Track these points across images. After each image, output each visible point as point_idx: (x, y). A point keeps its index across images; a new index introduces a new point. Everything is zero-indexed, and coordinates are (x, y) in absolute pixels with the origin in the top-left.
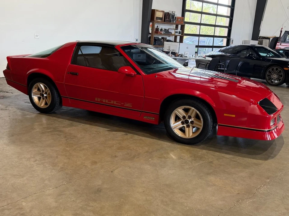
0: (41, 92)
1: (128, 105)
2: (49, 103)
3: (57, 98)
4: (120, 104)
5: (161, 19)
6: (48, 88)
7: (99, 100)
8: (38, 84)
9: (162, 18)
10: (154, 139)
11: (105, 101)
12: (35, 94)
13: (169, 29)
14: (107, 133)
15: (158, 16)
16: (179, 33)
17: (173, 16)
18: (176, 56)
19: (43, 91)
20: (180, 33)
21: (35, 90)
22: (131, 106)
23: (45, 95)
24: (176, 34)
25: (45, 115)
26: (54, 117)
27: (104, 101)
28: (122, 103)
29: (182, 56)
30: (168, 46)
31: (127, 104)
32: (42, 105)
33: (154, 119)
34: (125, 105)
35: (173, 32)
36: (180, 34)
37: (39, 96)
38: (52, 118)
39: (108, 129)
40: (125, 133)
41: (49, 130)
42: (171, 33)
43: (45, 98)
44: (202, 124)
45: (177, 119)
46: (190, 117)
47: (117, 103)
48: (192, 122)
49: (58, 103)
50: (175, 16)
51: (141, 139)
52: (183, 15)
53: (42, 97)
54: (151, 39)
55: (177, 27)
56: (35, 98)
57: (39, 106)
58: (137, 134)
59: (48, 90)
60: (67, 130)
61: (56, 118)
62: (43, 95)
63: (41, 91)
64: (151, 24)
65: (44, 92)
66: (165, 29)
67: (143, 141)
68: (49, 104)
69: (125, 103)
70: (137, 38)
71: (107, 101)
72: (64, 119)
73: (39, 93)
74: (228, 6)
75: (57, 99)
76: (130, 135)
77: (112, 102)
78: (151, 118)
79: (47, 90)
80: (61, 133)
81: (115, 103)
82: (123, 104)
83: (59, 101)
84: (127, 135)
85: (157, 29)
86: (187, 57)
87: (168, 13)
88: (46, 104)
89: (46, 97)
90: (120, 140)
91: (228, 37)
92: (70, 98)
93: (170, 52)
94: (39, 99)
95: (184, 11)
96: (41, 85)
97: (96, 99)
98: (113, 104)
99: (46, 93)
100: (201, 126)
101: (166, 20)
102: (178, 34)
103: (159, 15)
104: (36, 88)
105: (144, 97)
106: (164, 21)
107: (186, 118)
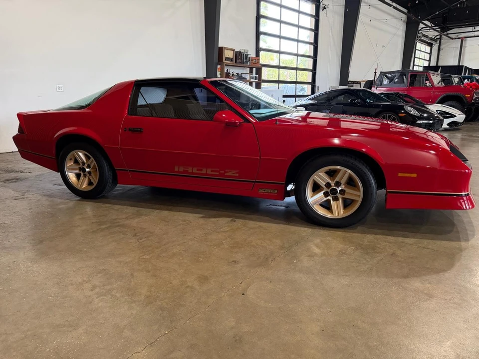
0: (81, 165)
1: (232, 173)
2: (95, 182)
3: (108, 172)
4: (218, 173)
5: (231, 60)
6: (92, 159)
7: (181, 169)
8: (74, 152)
9: (233, 58)
10: (279, 224)
11: (192, 170)
12: (71, 169)
13: (242, 73)
14: (202, 221)
15: (228, 57)
16: (255, 79)
17: (247, 56)
19: (83, 163)
21: (69, 164)
22: (237, 175)
23: (87, 170)
24: (252, 80)
25: (90, 201)
26: (106, 203)
27: (190, 170)
28: (221, 172)
31: (230, 171)
32: (84, 186)
33: (276, 192)
34: (226, 174)
35: (248, 77)
36: (257, 80)
37: (77, 171)
38: (103, 206)
39: (201, 215)
40: (231, 219)
41: (104, 227)
42: (246, 78)
43: (88, 175)
44: (361, 193)
45: (316, 188)
46: (338, 184)
47: (212, 171)
48: (342, 192)
49: (111, 181)
50: (249, 56)
51: (260, 227)
52: (258, 54)
53: (81, 173)
55: (251, 72)
56: (72, 176)
57: (78, 187)
58: (250, 219)
59: (92, 161)
61: (110, 205)
62: (84, 170)
63: (79, 164)
64: (219, 67)
65: (86, 165)
66: (237, 74)
67: (267, 229)
68: (95, 184)
69: (227, 171)
71: (195, 171)
72: (124, 205)
73: (77, 167)
74: (310, 43)
75: (108, 174)
76: (239, 222)
77: (204, 171)
78: (272, 192)
79: (90, 160)
81: (209, 172)
82: (223, 172)
83: (111, 177)
84: (235, 221)
85: (228, 74)
87: (240, 52)
88: (90, 183)
89: (89, 173)
90: (228, 231)
91: (313, 83)
92: (130, 171)
94: (78, 176)
95: (258, 50)
96: (80, 154)
97: (176, 169)
98: (206, 174)
99: (89, 167)
100: (360, 196)
101: (238, 61)
102: (254, 80)
103: (228, 54)
104: (71, 159)
105: (260, 158)
106: (236, 62)
107: (331, 186)
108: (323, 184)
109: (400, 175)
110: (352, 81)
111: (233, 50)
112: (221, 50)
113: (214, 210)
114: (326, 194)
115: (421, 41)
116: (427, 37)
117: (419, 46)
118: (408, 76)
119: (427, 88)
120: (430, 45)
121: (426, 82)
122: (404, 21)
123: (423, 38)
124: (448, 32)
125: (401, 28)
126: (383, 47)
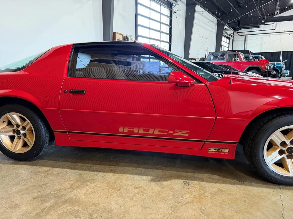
0: (15, 128)
2: (31, 144)
3: (45, 134)
4: (166, 134)
6: (28, 121)
7: (126, 130)
8: (8, 115)
11: (138, 130)
12: (4, 132)
19: (18, 126)
21: (2, 126)
22: (187, 135)
23: (22, 132)
25: (26, 164)
26: (44, 166)
27: (136, 131)
28: (170, 132)
31: (180, 132)
32: (18, 148)
33: (227, 151)
34: (175, 134)
37: (11, 134)
38: (40, 170)
39: (150, 178)
40: (183, 181)
43: (23, 137)
47: (159, 131)
49: (48, 142)
53: (15, 135)
56: (5, 138)
57: (12, 150)
59: (28, 123)
60: (81, 193)
61: (48, 168)
62: (18, 132)
63: (13, 126)
65: (21, 127)
68: (31, 146)
69: (176, 131)
71: (141, 131)
73: (11, 129)
74: (167, 34)
77: (151, 131)
78: (223, 151)
79: (26, 123)
80: (76, 208)
81: (156, 132)
82: (172, 132)
83: (48, 139)
84: (188, 184)
88: (25, 145)
89: (25, 135)
92: (68, 132)
94: (12, 138)
95: (137, 36)
97: (121, 130)
98: (153, 134)
99: (24, 128)
103: (119, 37)
104: (4, 122)
105: (216, 118)
107: (287, 145)
108: (278, 142)
110: (191, 59)
111: (122, 35)
112: (114, 34)
113: (158, 169)
114: (281, 152)
115: (224, 36)
116: (227, 34)
117: (224, 39)
118: (226, 55)
119: (238, 62)
120: (229, 38)
121: (238, 59)
122: (216, 24)
123: (226, 35)
124: (238, 31)
125: (215, 28)
126: (206, 38)
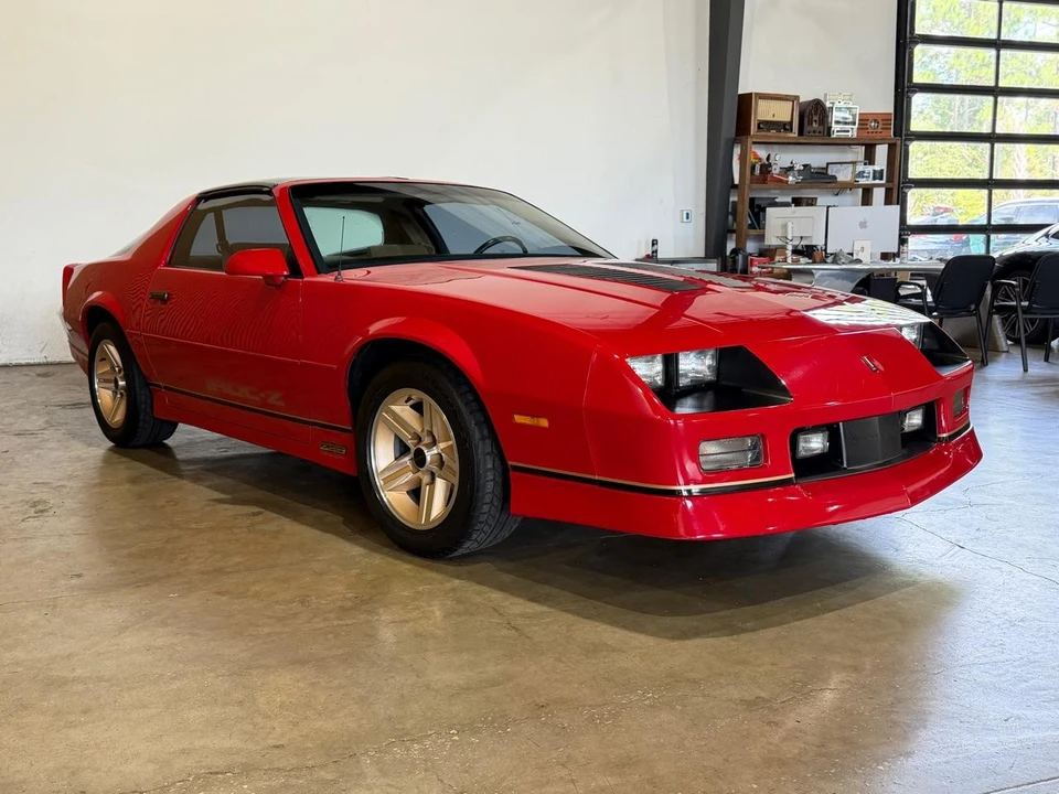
1: (275, 399)
4: (259, 399)
5: (784, 126)
8: (104, 344)
9: (790, 123)
12: (104, 381)
13: (828, 164)
15: (770, 118)
16: (874, 179)
18: (814, 262)
20: (878, 175)
21: (100, 369)
24: (862, 181)
29: (836, 258)
30: (780, 222)
31: (271, 395)
32: (119, 416)
33: (344, 452)
35: (844, 175)
36: (882, 182)
42: (835, 177)
48: (439, 461)
53: (115, 388)
54: (739, 208)
57: (108, 420)
62: (116, 383)
66: (805, 166)
69: (266, 392)
70: (690, 207)
78: (338, 450)
82: (263, 395)
85: (766, 168)
86: (859, 261)
87: (816, 103)
92: (166, 388)
93: (790, 248)
95: (904, 87)
96: (111, 347)
100: (456, 475)
101: (807, 128)
102: (870, 181)
105: (300, 361)
106: (801, 133)
109: (519, 419)
111: (792, 99)
